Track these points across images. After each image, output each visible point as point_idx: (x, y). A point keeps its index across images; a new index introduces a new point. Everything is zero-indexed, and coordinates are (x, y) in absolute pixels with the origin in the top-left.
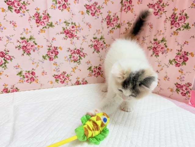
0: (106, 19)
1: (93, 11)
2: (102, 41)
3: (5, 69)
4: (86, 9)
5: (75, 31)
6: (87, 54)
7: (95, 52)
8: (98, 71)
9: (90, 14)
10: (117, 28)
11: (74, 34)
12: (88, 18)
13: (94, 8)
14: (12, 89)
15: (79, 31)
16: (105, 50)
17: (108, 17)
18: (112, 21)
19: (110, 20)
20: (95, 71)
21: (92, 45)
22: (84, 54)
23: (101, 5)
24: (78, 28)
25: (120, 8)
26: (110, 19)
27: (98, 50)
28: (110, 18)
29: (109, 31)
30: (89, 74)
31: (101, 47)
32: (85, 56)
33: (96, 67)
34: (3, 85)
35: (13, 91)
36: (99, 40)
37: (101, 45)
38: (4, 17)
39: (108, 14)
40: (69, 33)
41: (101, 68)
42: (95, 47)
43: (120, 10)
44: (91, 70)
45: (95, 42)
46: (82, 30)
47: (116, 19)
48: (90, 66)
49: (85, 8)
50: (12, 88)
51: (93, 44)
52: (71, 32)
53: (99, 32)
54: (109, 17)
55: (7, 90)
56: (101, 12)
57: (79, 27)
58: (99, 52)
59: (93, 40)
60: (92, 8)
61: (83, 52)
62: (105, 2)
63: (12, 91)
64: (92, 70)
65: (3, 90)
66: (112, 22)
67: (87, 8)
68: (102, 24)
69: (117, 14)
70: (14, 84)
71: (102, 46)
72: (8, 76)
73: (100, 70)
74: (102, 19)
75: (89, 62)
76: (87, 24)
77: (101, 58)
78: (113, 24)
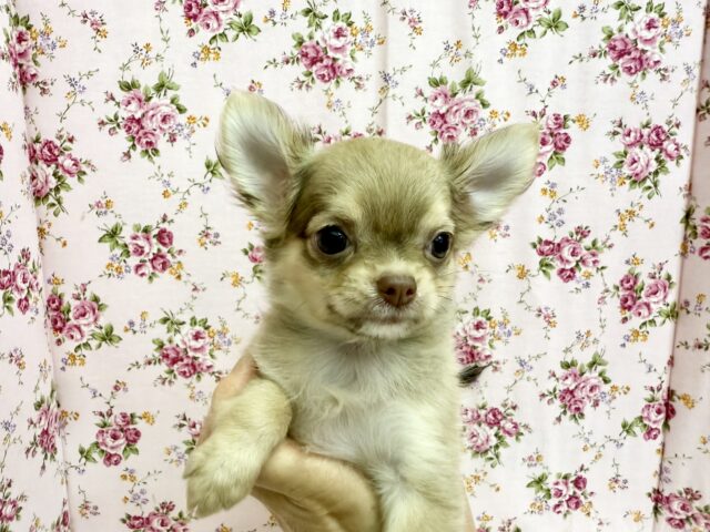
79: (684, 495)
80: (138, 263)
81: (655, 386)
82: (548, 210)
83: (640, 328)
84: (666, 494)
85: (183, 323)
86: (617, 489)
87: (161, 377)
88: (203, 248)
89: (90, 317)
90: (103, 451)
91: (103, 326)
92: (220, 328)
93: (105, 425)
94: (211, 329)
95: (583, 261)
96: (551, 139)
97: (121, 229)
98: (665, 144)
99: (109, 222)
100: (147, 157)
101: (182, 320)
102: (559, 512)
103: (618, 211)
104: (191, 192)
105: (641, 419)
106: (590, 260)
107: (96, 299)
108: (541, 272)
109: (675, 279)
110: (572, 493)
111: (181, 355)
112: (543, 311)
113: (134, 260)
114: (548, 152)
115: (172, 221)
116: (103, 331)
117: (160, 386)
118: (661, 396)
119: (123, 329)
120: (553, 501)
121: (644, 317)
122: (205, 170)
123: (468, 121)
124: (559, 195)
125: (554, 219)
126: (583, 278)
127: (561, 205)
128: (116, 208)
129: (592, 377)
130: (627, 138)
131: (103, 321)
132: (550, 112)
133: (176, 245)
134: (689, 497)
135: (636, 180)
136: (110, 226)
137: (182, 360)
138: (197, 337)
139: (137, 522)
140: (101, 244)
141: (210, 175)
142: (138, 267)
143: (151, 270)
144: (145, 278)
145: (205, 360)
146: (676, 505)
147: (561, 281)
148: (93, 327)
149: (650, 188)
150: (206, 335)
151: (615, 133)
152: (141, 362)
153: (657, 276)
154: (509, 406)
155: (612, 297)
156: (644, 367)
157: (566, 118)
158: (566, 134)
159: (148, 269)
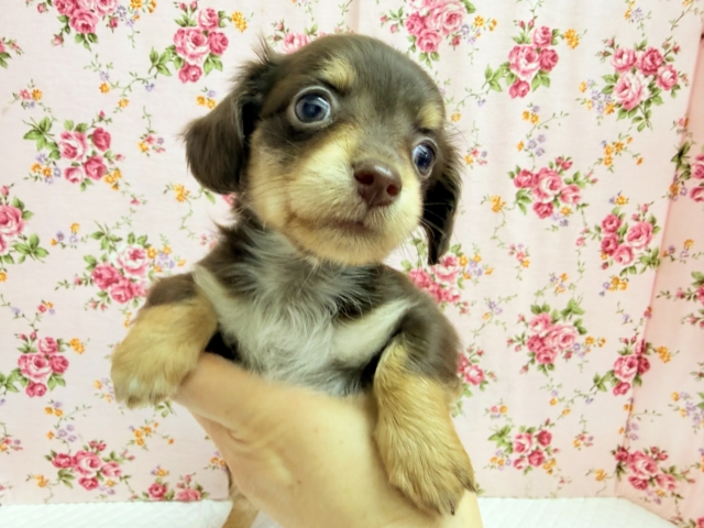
0: (599, 229)
1: (546, 195)
2: (571, 323)
3: (163, 416)
4: (517, 189)
5: (456, 280)
6: (497, 374)
7: (534, 368)
8: (534, 448)
9: (529, 207)
10: (645, 269)
11: (447, 289)
12: (522, 224)
13: (553, 181)
14: (181, 490)
15: (474, 277)
16: (580, 360)
17: (611, 223)
18: (625, 237)
19: (619, 234)
20: (521, 448)
21: (523, 336)
22: (481, 374)
23: (587, 172)
24: (468, 267)
25: (671, 182)
26: (619, 230)
27: (547, 359)
28: (619, 225)
29: (610, 280)
30: (494, 459)
31: (561, 348)
32: (486, 382)
33: (529, 431)
34: (153, 473)
35: (186, 498)
36: (560, 315)
37: (565, 339)
38: (184, 219)
39: (613, 207)
40: (428, 286)
41: (549, 437)
42: (537, 345)
43: (666, 190)
44: (507, 440)
45: (536, 324)
46: (489, 273)
47: (643, 231)
48: (500, 424)
49: (512, 181)
50: (182, 486)
51: (530, 333)
52: (438, 280)
53: (561, 286)
54: (613, 223)
55: (164, 491)
56: (580, 203)
57: (474, 262)
58: (551, 366)
59: (530, 317)
60: (544, 185)
61: (480, 367)
62: (604, 156)
63: (181, 495)
64: (511, 444)
65: (151, 490)
66: (626, 244)
67: (519, 184)
68: (583, 249)
69: (650, 208)
70: (190, 473)
71: (570, 342)
72: (171, 441)
73: (543, 444)
74: (582, 228)
75: (499, 407)
76: (514, 248)
77: (556, 393)
78: (629, 250)
79: (650, 454)
80: (69, 166)
81: (630, 338)
82: (528, 137)
83: (621, 275)
84: (631, 451)
85: (120, 240)
86: (583, 447)
87: (92, 300)
88: (144, 154)
89: (12, 225)
90: (25, 379)
91: (28, 236)
92: (162, 248)
93: (28, 350)
94: (151, 248)
95: (563, 196)
96: (537, 56)
97: (51, 125)
98: (660, 70)
99: (38, 116)
100: (82, 42)
101: (118, 236)
102: (520, 468)
103: (604, 142)
104: (132, 87)
105: (613, 372)
106: (571, 195)
107: (20, 206)
108: (517, 205)
109: (660, 223)
110: (535, 449)
111: (117, 275)
112: (517, 248)
113: (65, 163)
114: (533, 70)
115: (110, 120)
116: (28, 243)
117: (91, 310)
118: (634, 348)
119: (50, 241)
120: (515, 456)
121: (625, 264)
122: (150, 64)
123: (450, 27)
124: (541, 120)
125: (535, 146)
126: (562, 215)
127: (543, 131)
128: (46, 99)
129: (566, 325)
130: (619, 61)
131: (26, 231)
132: (538, 25)
133: (114, 149)
134: (655, 456)
135: (627, 108)
136: (38, 122)
137: (117, 282)
138: (135, 256)
139: (63, 461)
140: (28, 141)
141: (155, 69)
142: (69, 172)
143: (85, 176)
144: (77, 185)
145: (143, 283)
146: (640, 464)
147: (537, 216)
148: (16, 237)
149: (640, 119)
150: (146, 255)
151: (606, 54)
152: (71, 281)
153: (641, 218)
154: (475, 351)
155: (594, 238)
156: (620, 318)
157: (554, 33)
158: (553, 51)
159: (80, 174)
